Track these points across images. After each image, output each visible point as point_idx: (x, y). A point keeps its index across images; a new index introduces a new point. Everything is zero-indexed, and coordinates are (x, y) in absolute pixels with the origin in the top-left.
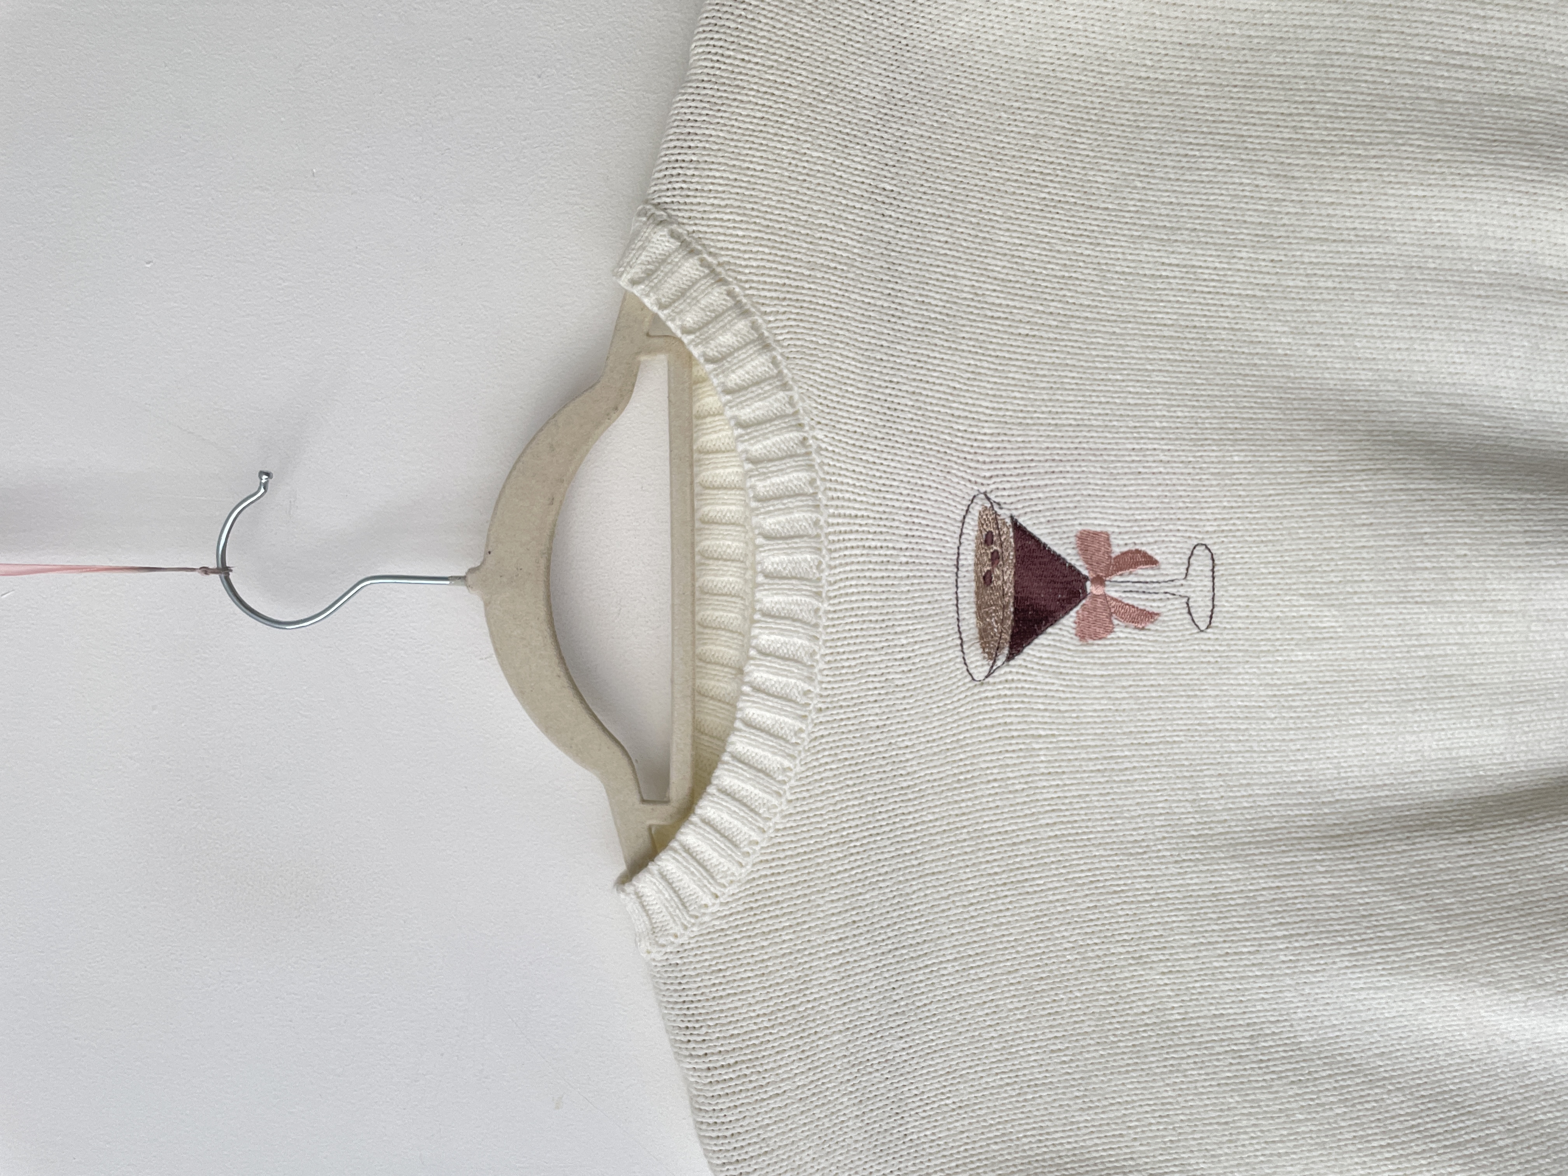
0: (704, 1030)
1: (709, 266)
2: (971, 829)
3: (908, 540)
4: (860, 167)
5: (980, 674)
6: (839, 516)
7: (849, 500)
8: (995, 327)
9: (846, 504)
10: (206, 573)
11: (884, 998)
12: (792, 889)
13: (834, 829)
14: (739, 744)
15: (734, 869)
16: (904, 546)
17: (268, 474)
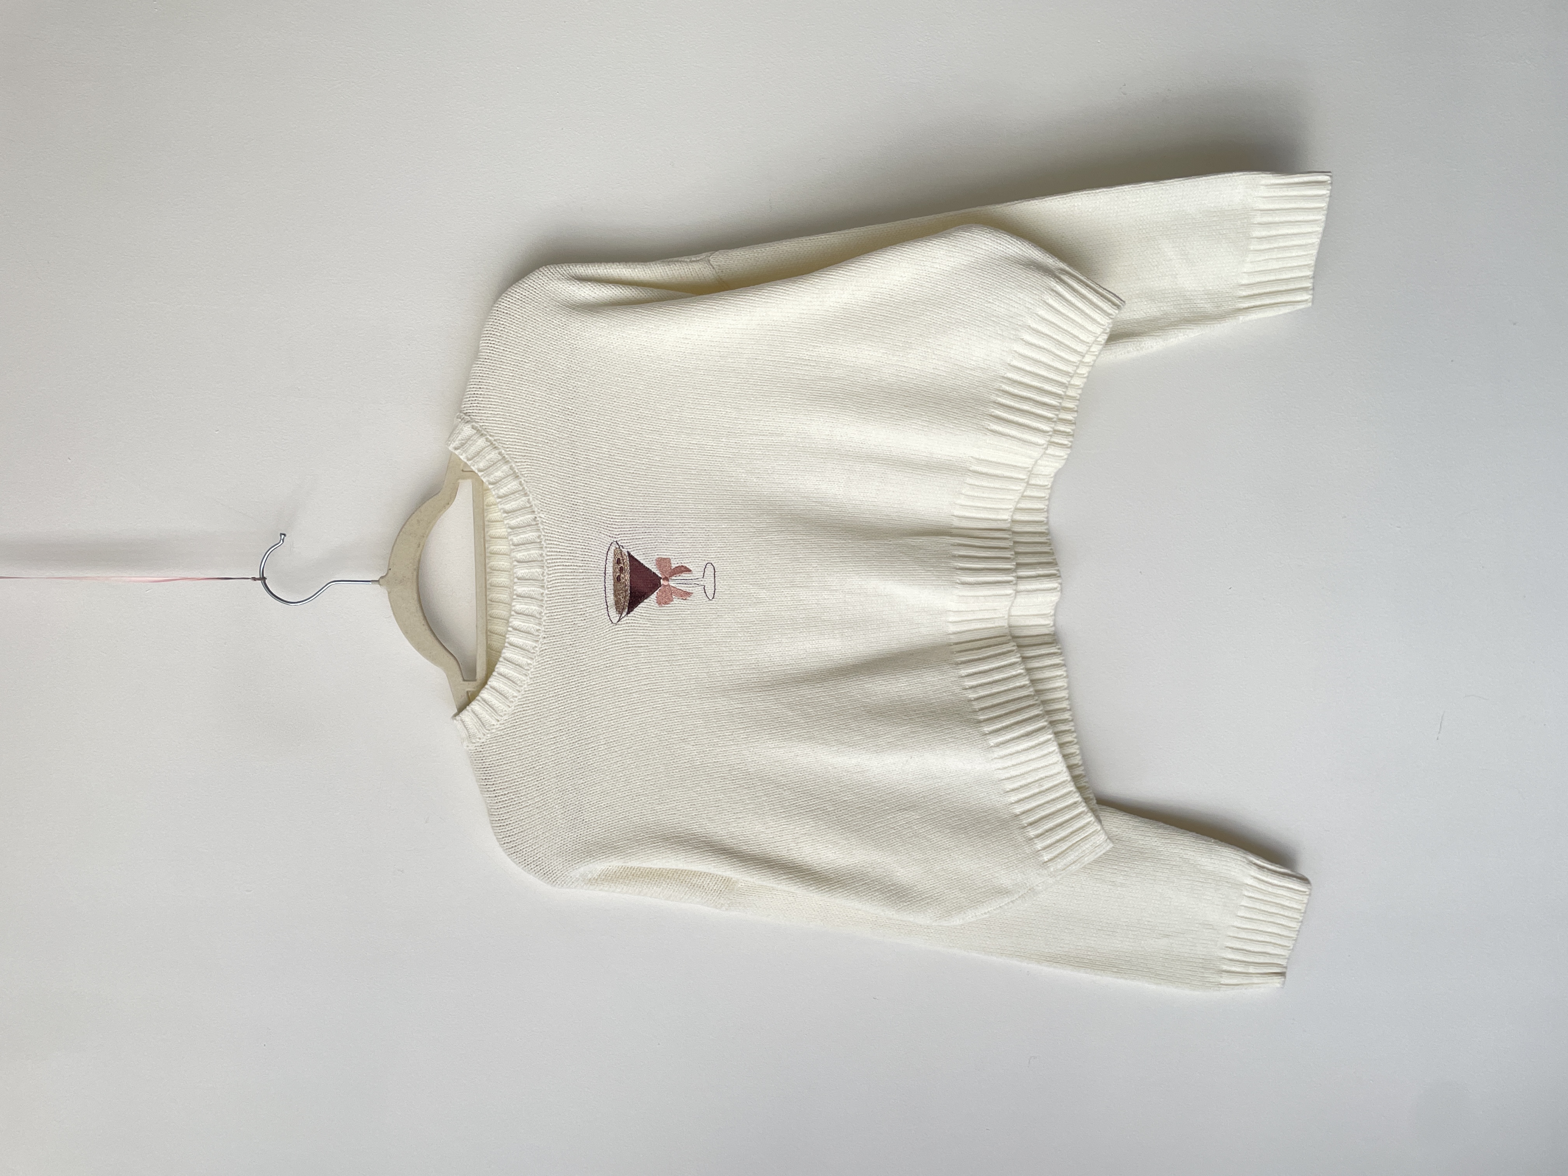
0: (493, 780)
1: (490, 441)
2: (612, 687)
3: (583, 562)
4: (557, 399)
5: (615, 620)
6: (552, 551)
7: (556, 545)
8: (619, 469)
9: (555, 546)
10: (255, 580)
11: (574, 762)
12: (533, 716)
13: (551, 690)
14: (507, 653)
15: (506, 708)
16: (581, 565)
17: (285, 535)
